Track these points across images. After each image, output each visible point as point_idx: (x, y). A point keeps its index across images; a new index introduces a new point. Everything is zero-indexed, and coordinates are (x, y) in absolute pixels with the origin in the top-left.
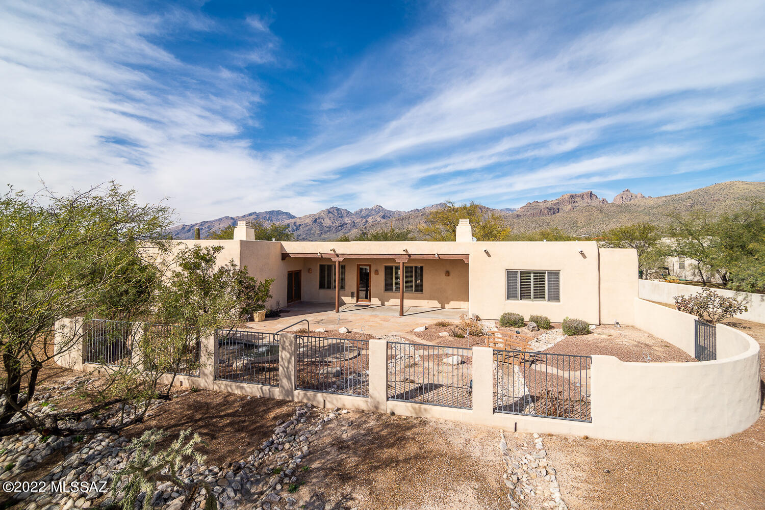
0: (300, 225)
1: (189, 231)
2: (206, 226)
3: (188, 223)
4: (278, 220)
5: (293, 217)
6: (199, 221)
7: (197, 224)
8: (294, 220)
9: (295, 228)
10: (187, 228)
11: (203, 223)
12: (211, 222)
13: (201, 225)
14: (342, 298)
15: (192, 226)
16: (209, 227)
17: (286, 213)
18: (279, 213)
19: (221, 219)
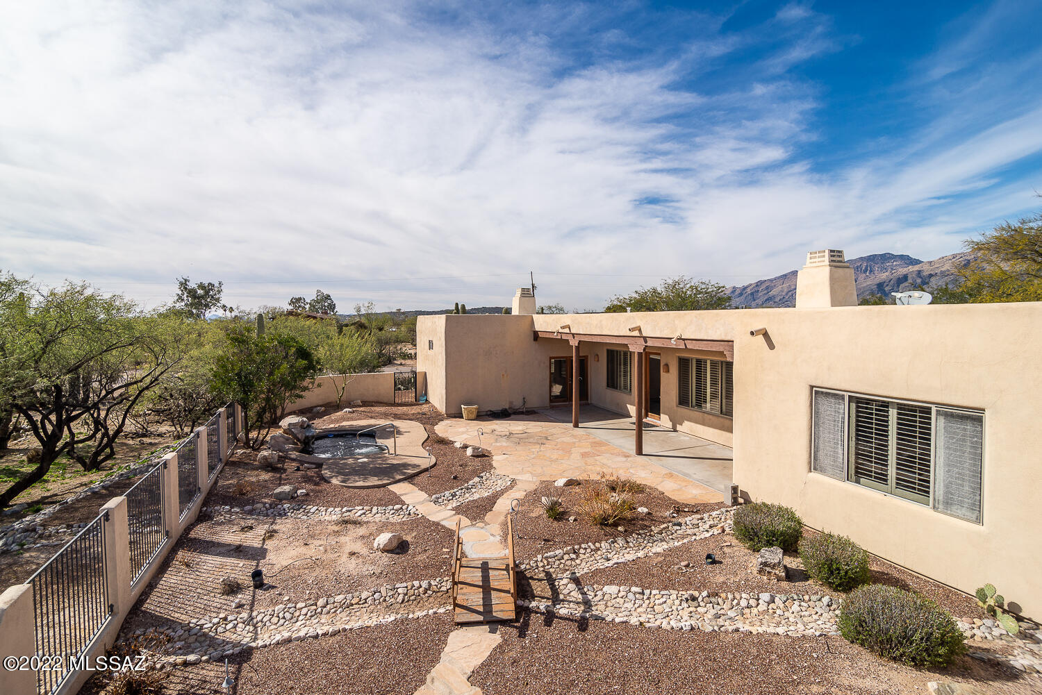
0: (931, 276)
1: (741, 294)
2: (763, 287)
3: (739, 285)
4: (884, 269)
5: (917, 262)
6: (754, 281)
7: (751, 285)
8: (917, 268)
9: (919, 281)
10: (738, 292)
11: (761, 283)
12: (771, 280)
13: (757, 286)
14: (628, 406)
15: (745, 288)
16: (767, 288)
17: (902, 257)
18: (886, 258)
19: (785, 275)
